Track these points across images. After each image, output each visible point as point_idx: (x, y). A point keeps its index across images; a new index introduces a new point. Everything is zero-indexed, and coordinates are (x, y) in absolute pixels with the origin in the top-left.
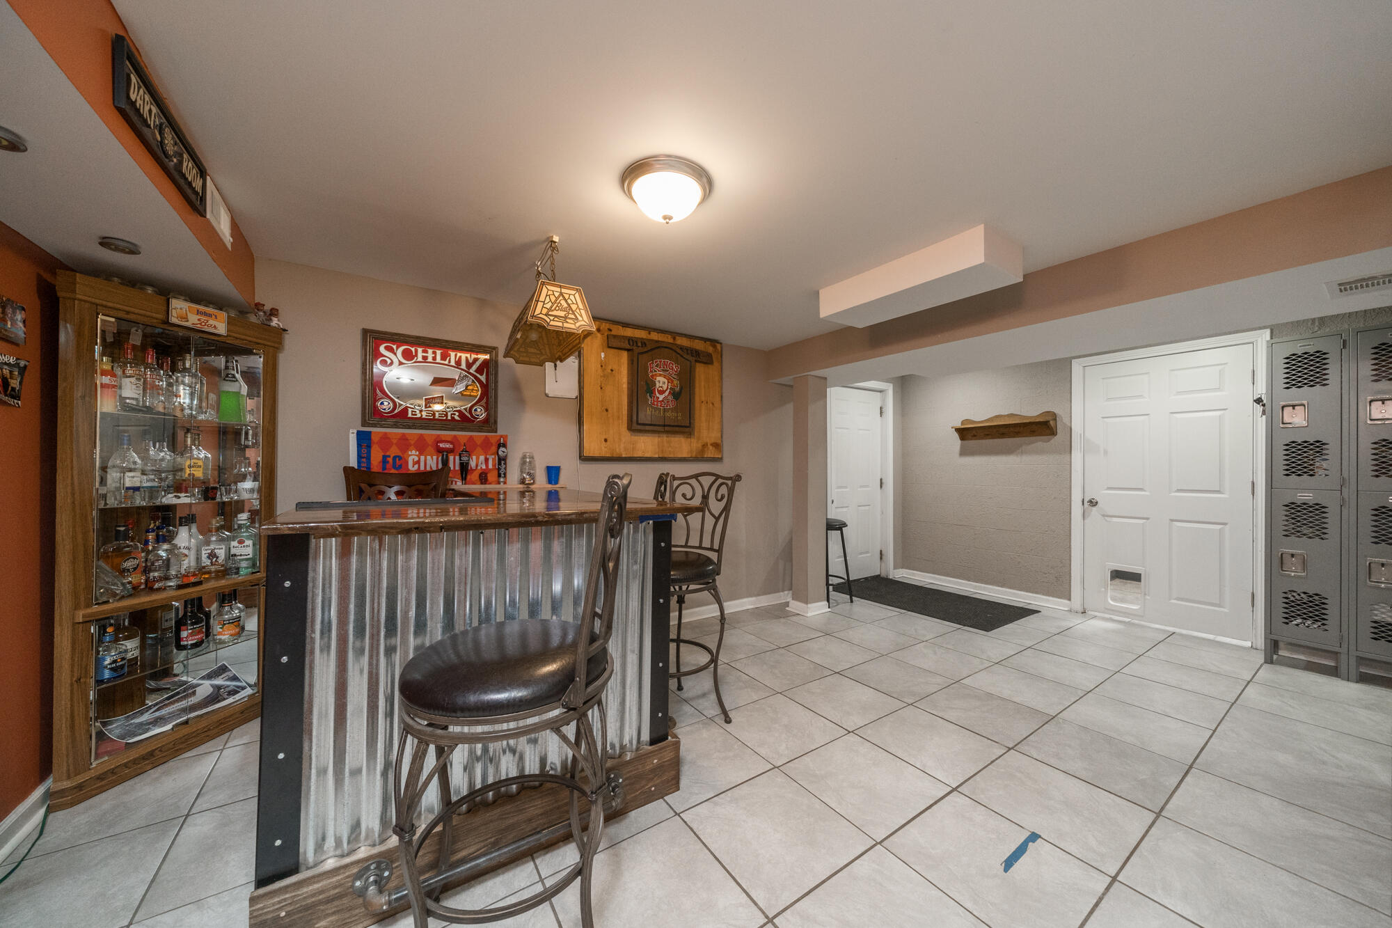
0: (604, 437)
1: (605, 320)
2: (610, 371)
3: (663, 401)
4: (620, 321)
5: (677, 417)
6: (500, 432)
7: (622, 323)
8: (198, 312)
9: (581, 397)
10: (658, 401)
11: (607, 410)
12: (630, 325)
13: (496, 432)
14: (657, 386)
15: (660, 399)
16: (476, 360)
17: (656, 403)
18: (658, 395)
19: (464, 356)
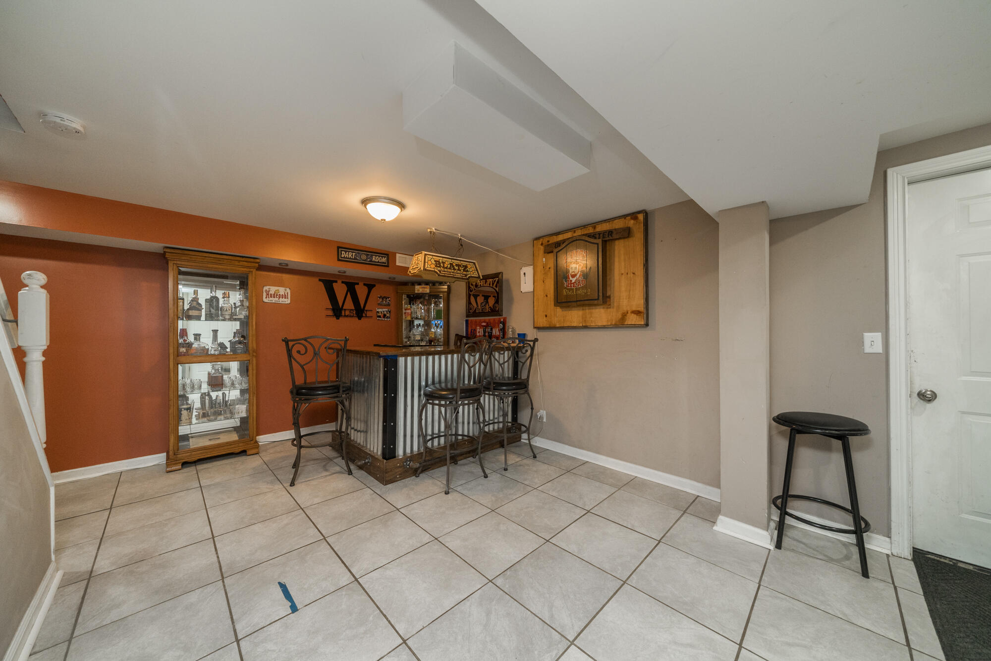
0: (545, 314)
1: (545, 236)
2: (548, 269)
3: (575, 282)
4: (554, 232)
5: (587, 292)
6: (504, 316)
7: (555, 233)
8: (422, 288)
9: (534, 292)
10: (571, 284)
11: (547, 296)
12: (560, 232)
13: (502, 316)
14: (571, 272)
15: (573, 281)
16: (495, 280)
17: (570, 285)
18: (571, 279)
19: (491, 280)
